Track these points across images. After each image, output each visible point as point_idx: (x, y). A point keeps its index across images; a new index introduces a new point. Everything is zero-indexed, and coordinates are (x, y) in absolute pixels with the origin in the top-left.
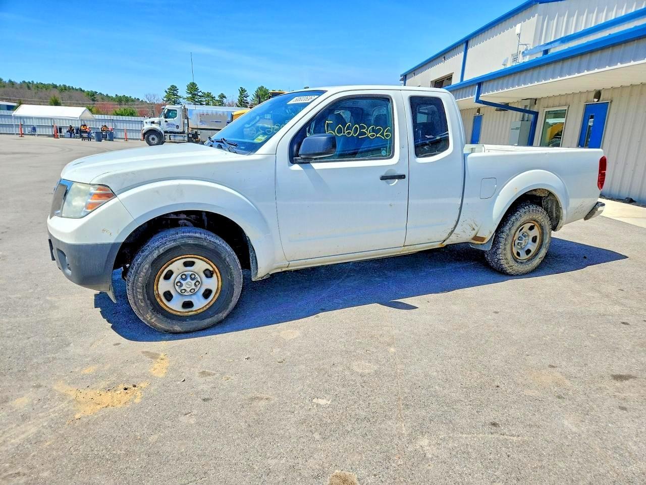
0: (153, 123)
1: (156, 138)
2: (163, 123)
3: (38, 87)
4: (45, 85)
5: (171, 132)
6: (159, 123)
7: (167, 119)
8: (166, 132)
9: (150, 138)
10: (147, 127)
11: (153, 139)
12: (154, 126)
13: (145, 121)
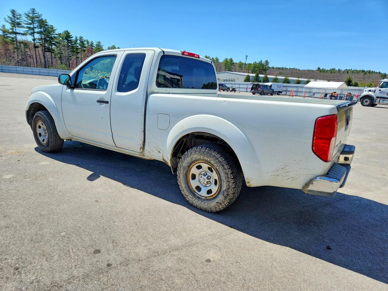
0: (370, 91)
1: (369, 101)
2: (377, 91)
3: (353, 72)
4: (358, 71)
5: (381, 98)
6: (374, 91)
7: (381, 89)
8: (378, 97)
9: (365, 101)
10: (365, 93)
11: (366, 102)
12: (370, 93)
13: (365, 90)
